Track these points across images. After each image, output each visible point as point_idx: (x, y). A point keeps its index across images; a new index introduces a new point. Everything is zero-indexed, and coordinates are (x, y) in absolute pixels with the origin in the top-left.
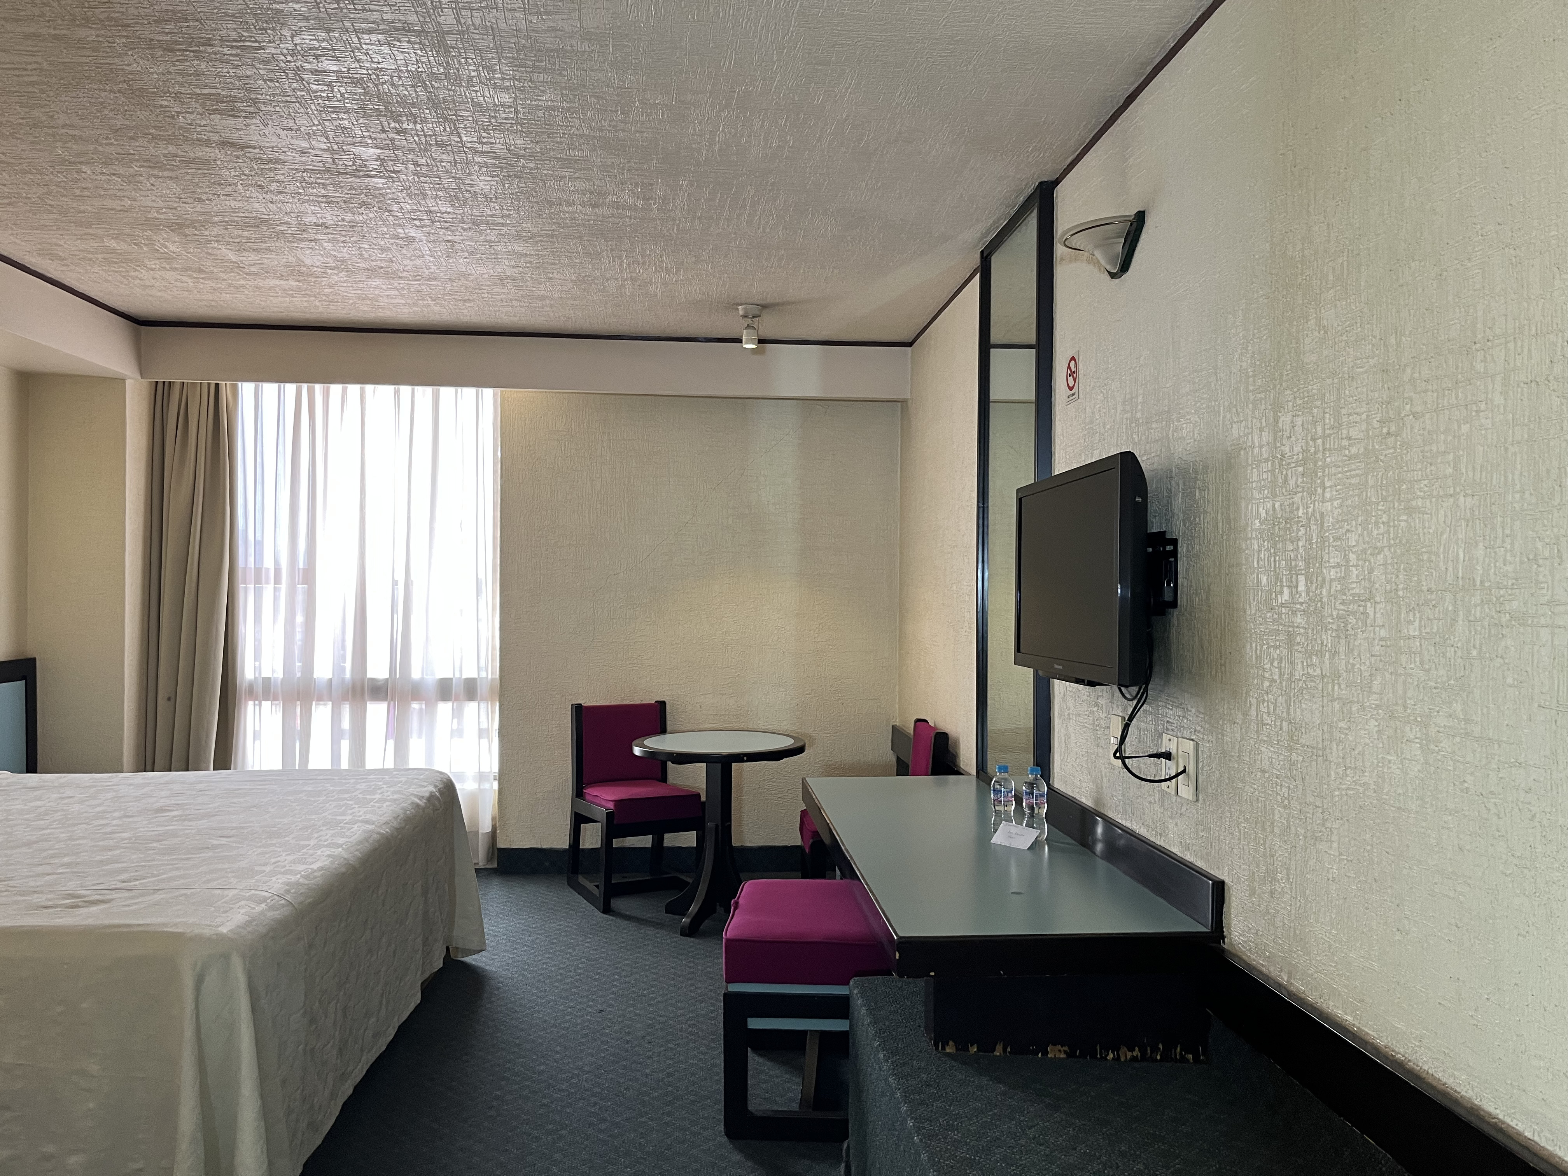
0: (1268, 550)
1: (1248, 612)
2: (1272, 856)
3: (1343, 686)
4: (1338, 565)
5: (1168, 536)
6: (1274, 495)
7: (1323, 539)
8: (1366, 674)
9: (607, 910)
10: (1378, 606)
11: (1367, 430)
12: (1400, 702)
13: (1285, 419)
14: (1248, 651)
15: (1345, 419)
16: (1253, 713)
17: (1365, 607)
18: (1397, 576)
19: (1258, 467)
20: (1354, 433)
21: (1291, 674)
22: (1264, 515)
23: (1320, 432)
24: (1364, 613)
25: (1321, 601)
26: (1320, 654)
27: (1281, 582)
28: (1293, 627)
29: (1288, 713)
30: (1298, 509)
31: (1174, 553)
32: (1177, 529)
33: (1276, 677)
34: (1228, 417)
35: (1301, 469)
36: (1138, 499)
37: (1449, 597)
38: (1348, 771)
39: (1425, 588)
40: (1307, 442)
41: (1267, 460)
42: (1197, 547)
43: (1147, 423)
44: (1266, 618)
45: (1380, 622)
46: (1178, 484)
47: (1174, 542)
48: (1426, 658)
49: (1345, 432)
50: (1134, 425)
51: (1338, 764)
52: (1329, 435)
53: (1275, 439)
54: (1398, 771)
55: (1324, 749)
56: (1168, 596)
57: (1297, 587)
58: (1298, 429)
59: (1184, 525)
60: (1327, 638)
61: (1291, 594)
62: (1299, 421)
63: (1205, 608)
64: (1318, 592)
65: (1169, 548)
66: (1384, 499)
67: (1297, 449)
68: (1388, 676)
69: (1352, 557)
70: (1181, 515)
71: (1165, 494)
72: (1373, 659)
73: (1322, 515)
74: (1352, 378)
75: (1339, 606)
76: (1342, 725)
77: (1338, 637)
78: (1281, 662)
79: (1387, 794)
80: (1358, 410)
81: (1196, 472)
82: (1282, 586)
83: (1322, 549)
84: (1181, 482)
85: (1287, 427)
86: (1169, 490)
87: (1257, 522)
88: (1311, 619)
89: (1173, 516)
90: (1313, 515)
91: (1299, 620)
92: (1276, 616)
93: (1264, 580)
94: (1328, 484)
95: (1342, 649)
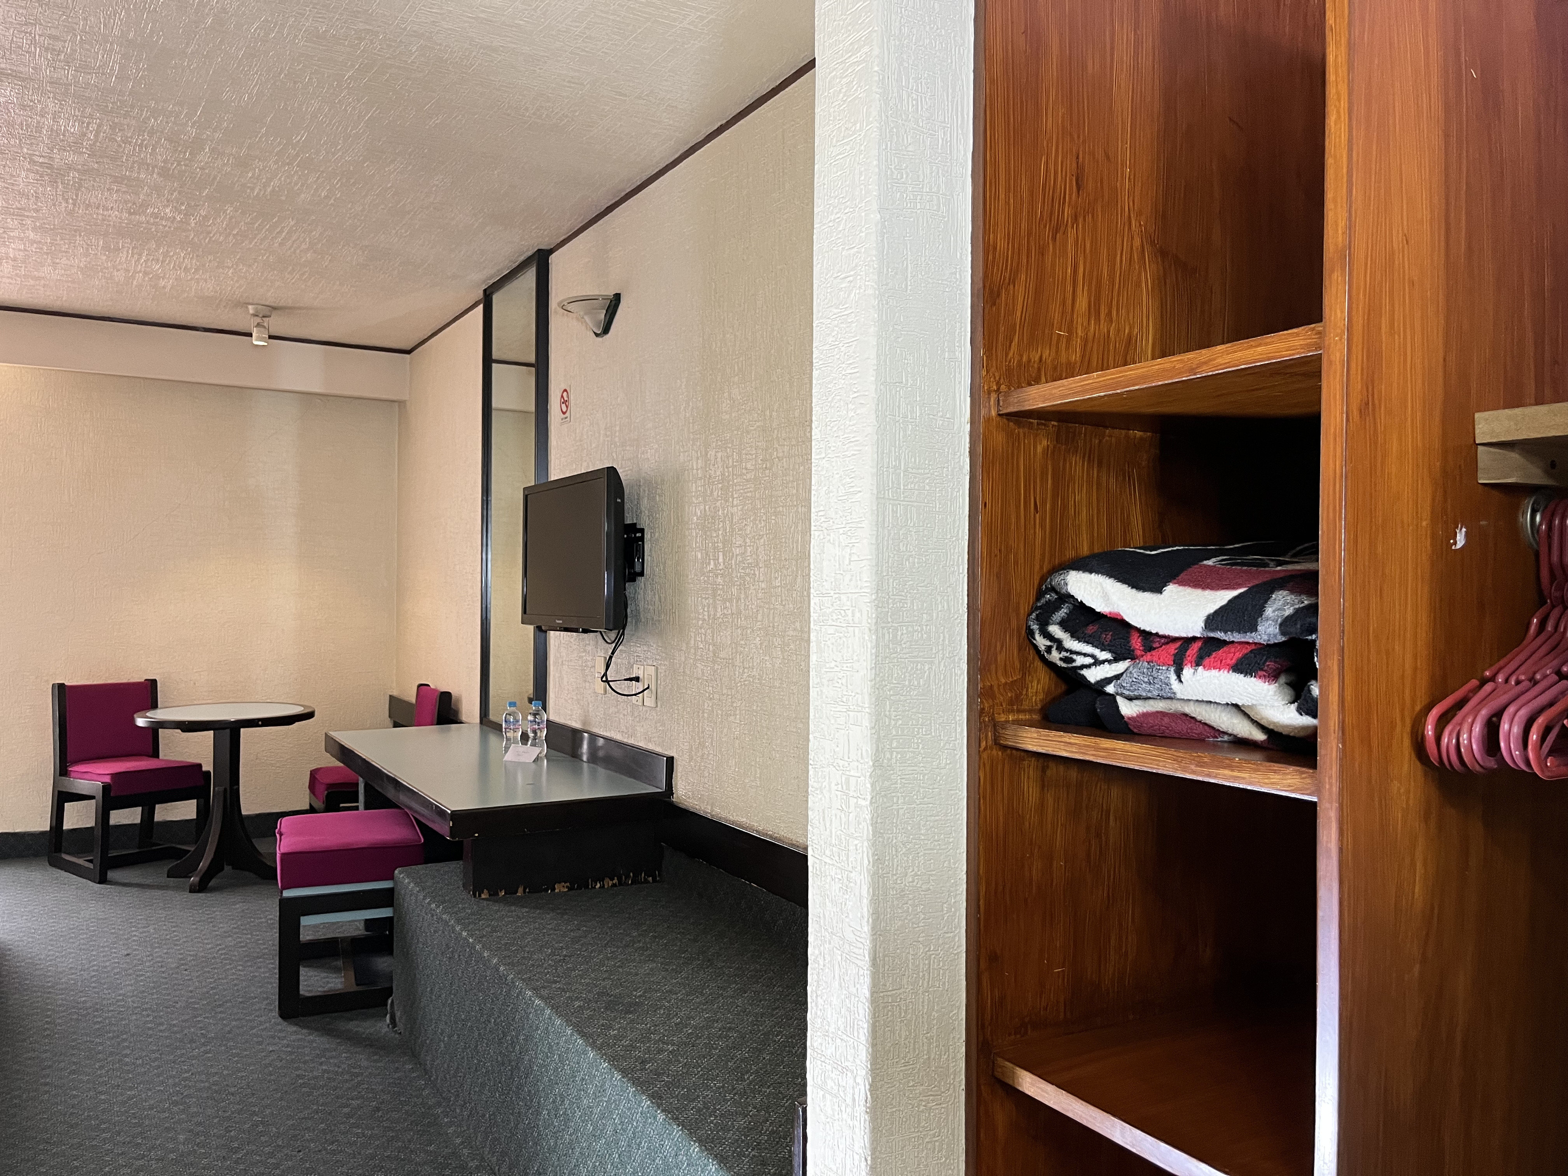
0: (702, 536)
1: (690, 577)
2: (703, 732)
3: (743, 619)
4: (741, 546)
5: (638, 527)
6: (705, 501)
7: (733, 530)
8: (755, 610)
9: (103, 880)
10: (761, 570)
11: (756, 465)
12: (771, 625)
13: (712, 453)
14: (690, 602)
15: (744, 456)
16: (692, 642)
17: (754, 570)
18: (770, 552)
19: (696, 482)
20: (749, 466)
21: (715, 615)
22: (699, 514)
23: (731, 464)
24: (754, 574)
25: (731, 568)
26: (730, 600)
27: (709, 556)
28: (716, 585)
29: (713, 640)
30: (719, 511)
31: (642, 539)
32: (644, 523)
33: (706, 617)
34: (678, 447)
35: (720, 485)
36: (619, 500)
37: (794, 563)
38: (746, 670)
39: (783, 558)
40: (724, 469)
41: (701, 479)
42: (657, 534)
43: (623, 446)
44: (700, 580)
45: (761, 578)
46: (644, 491)
47: (642, 531)
48: (784, 598)
49: (744, 464)
50: (613, 446)
51: (739, 667)
52: (736, 466)
53: (706, 465)
54: (770, 666)
55: (732, 659)
56: (638, 569)
57: (718, 560)
58: (719, 460)
59: (649, 519)
60: (734, 590)
61: (715, 564)
62: (719, 455)
63: (662, 575)
64: (730, 562)
65: (638, 535)
66: (764, 507)
67: (718, 473)
68: (765, 610)
69: (748, 540)
70: (646, 512)
71: (636, 497)
72: (758, 601)
73: (732, 514)
74: (748, 432)
75: (740, 571)
76: (743, 642)
77: (740, 589)
78: (709, 607)
79: (765, 680)
80: (751, 452)
81: (656, 483)
82: (710, 559)
83: (732, 536)
84: (646, 489)
85: (713, 458)
86: (638, 495)
87: (695, 518)
88: (726, 580)
89: (641, 513)
90: (727, 515)
91: (719, 580)
92: (706, 578)
93: (699, 556)
94: (735, 496)
95: (742, 596)
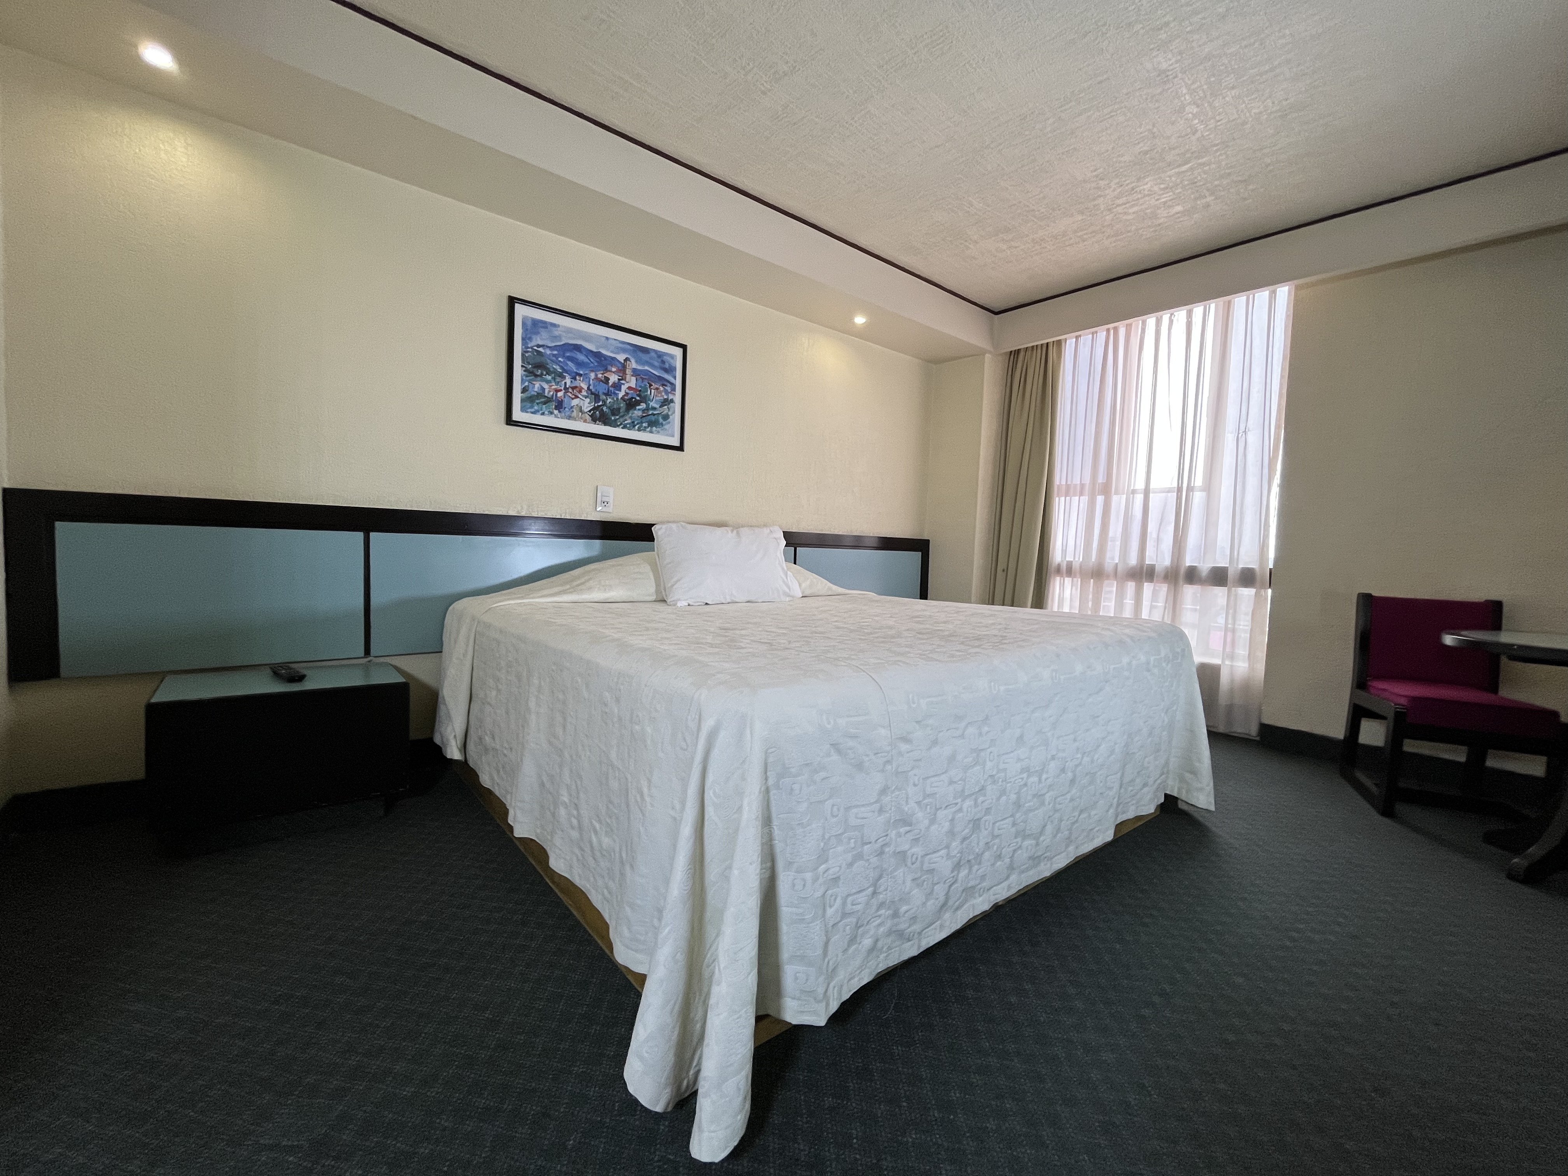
9: (1387, 811)
